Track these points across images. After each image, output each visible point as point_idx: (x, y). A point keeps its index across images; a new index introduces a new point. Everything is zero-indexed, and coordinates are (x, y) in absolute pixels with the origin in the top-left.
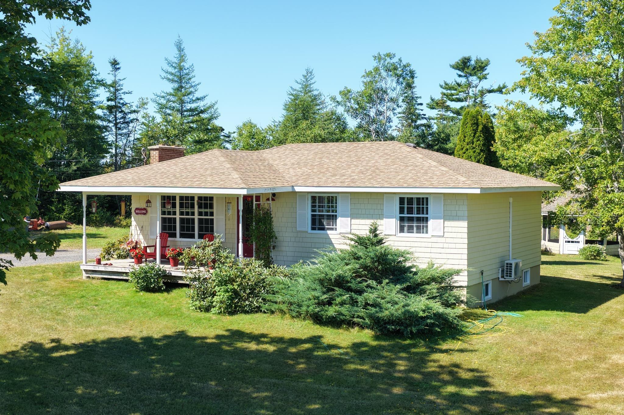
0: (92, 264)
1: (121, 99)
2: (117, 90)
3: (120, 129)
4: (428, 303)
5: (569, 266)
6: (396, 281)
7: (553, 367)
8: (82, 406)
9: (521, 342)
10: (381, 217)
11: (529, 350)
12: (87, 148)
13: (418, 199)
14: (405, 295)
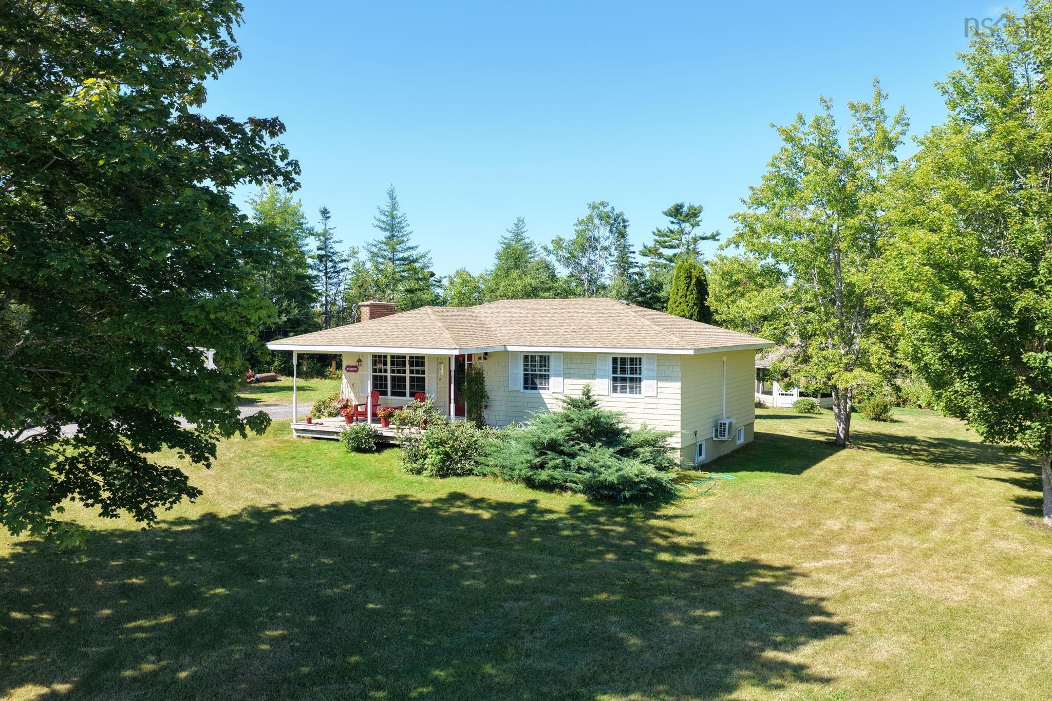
0: (302, 423)
1: (331, 248)
2: (327, 239)
3: (330, 278)
4: (641, 467)
5: (782, 420)
6: (608, 444)
7: (767, 534)
8: (293, 577)
9: (735, 507)
10: (593, 376)
11: (744, 515)
12: (297, 299)
13: (631, 359)
14: (618, 459)
